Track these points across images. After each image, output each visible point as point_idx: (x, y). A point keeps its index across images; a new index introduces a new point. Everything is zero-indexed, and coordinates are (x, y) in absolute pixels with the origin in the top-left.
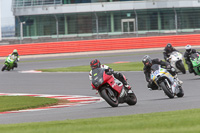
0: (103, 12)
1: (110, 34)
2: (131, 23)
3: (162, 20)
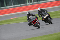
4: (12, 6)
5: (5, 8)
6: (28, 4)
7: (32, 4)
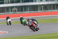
0: (7, 7)
2: (16, 10)
3: (25, 9)
4: (28, 12)
5: (24, 13)
6: (39, 11)
7: (42, 12)
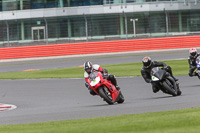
0: (13, 21)
1: (20, 42)
7: (133, 38)
